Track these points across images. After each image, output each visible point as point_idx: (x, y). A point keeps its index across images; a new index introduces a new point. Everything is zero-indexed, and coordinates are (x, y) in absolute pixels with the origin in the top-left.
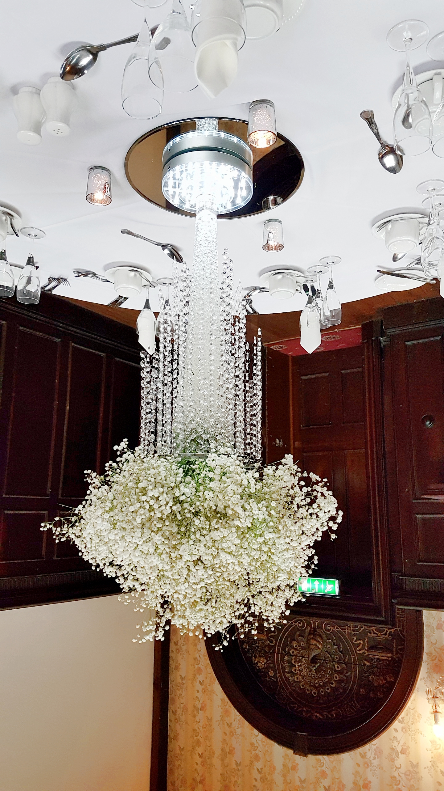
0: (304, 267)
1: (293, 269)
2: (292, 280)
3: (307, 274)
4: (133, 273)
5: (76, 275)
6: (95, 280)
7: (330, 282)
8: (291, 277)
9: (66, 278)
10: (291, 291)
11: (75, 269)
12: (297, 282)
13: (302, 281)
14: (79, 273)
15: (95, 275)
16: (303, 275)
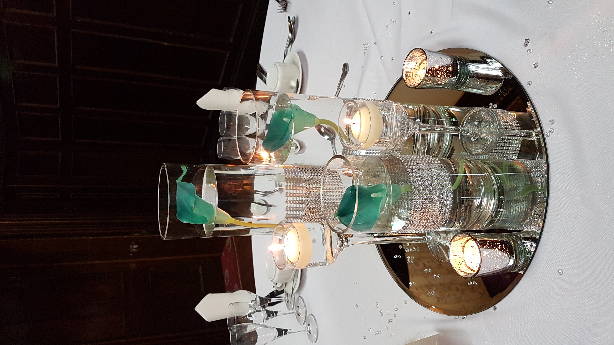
0: (304, 293)
1: (302, 278)
2: (289, 278)
3: (296, 296)
4: (294, 84)
5: (291, 18)
6: (285, 42)
7: (286, 331)
8: (292, 276)
9: (287, 10)
10: (276, 277)
11: (297, 18)
12: (286, 284)
13: (289, 289)
14: (294, 23)
15: (291, 41)
16: (294, 291)
